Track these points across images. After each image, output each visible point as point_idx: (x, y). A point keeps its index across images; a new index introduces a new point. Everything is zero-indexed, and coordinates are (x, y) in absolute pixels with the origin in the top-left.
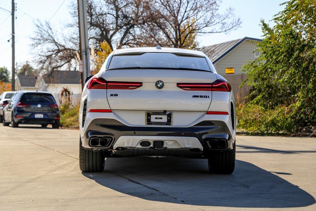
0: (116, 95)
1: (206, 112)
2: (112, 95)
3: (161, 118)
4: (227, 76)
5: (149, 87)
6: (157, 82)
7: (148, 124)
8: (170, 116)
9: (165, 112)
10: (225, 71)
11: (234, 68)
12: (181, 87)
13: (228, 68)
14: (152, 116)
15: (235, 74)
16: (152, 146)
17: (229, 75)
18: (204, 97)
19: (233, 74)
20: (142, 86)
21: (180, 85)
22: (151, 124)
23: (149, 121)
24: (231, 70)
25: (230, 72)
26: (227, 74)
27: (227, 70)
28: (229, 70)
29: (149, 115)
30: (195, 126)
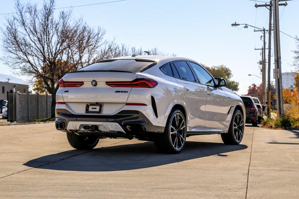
1: (125, 104)
2: (65, 92)
3: (96, 108)
5: (88, 85)
7: (86, 113)
9: (97, 104)
12: (108, 85)
14: (90, 107)
18: (124, 92)
20: (83, 84)
21: (108, 83)
22: (88, 113)
23: (87, 110)
29: (88, 106)
30: (117, 114)
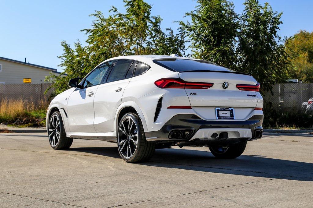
0: (195, 94)
4: (24, 85)
6: (224, 83)
8: (232, 112)
10: (23, 81)
11: (31, 79)
13: (26, 79)
15: (31, 84)
16: (218, 137)
17: (26, 84)
19: (30, 84)
24: (28, 80)
25: (28, 82)
26: (24, 83)
27: (24, 80)
28: (27, 80)
